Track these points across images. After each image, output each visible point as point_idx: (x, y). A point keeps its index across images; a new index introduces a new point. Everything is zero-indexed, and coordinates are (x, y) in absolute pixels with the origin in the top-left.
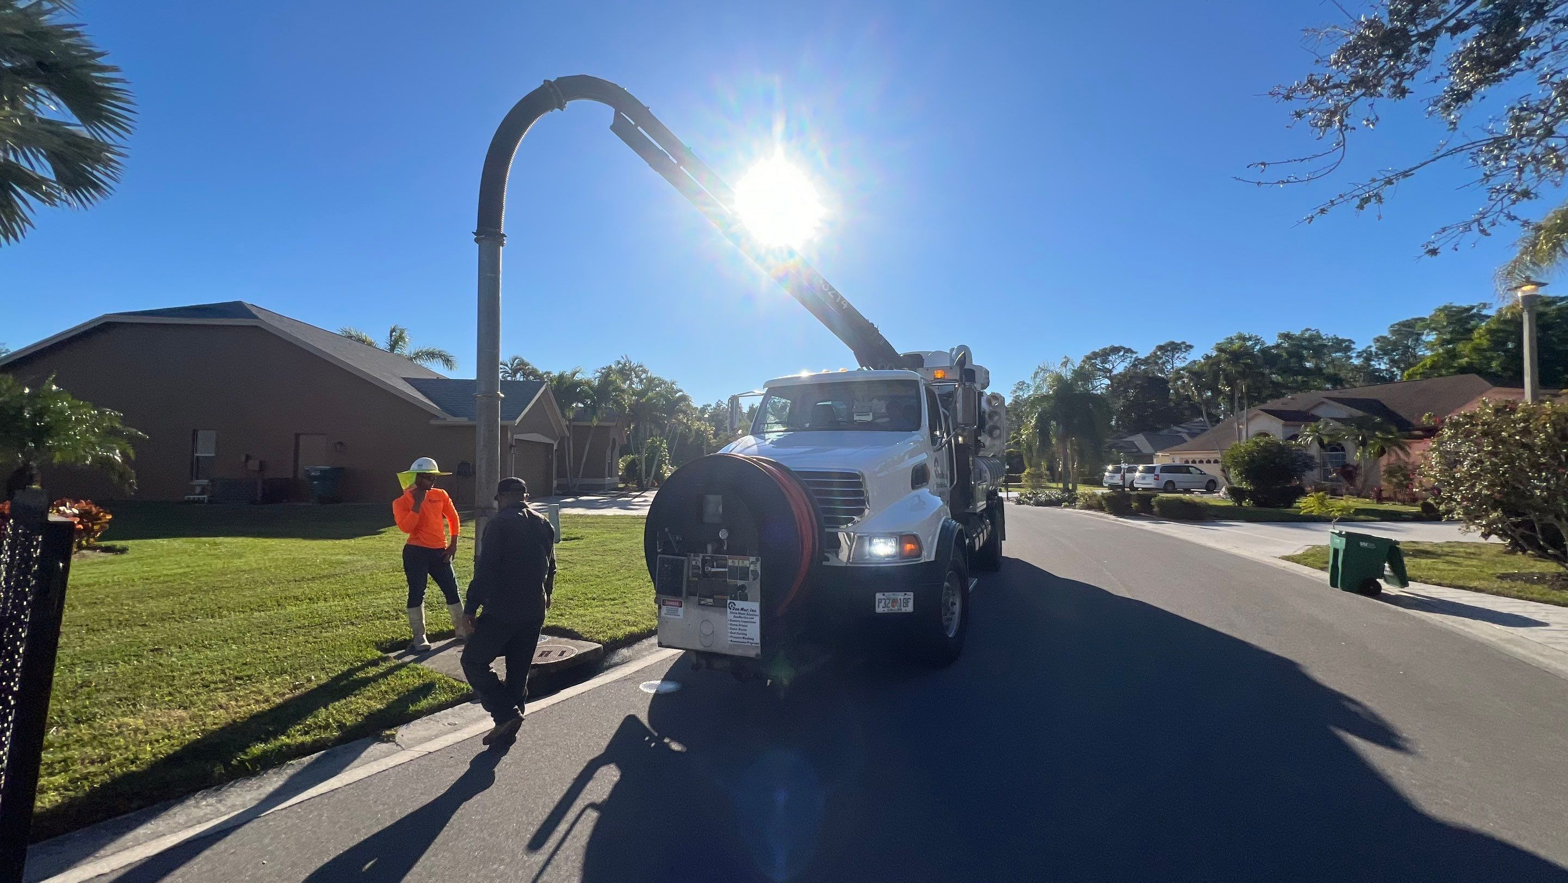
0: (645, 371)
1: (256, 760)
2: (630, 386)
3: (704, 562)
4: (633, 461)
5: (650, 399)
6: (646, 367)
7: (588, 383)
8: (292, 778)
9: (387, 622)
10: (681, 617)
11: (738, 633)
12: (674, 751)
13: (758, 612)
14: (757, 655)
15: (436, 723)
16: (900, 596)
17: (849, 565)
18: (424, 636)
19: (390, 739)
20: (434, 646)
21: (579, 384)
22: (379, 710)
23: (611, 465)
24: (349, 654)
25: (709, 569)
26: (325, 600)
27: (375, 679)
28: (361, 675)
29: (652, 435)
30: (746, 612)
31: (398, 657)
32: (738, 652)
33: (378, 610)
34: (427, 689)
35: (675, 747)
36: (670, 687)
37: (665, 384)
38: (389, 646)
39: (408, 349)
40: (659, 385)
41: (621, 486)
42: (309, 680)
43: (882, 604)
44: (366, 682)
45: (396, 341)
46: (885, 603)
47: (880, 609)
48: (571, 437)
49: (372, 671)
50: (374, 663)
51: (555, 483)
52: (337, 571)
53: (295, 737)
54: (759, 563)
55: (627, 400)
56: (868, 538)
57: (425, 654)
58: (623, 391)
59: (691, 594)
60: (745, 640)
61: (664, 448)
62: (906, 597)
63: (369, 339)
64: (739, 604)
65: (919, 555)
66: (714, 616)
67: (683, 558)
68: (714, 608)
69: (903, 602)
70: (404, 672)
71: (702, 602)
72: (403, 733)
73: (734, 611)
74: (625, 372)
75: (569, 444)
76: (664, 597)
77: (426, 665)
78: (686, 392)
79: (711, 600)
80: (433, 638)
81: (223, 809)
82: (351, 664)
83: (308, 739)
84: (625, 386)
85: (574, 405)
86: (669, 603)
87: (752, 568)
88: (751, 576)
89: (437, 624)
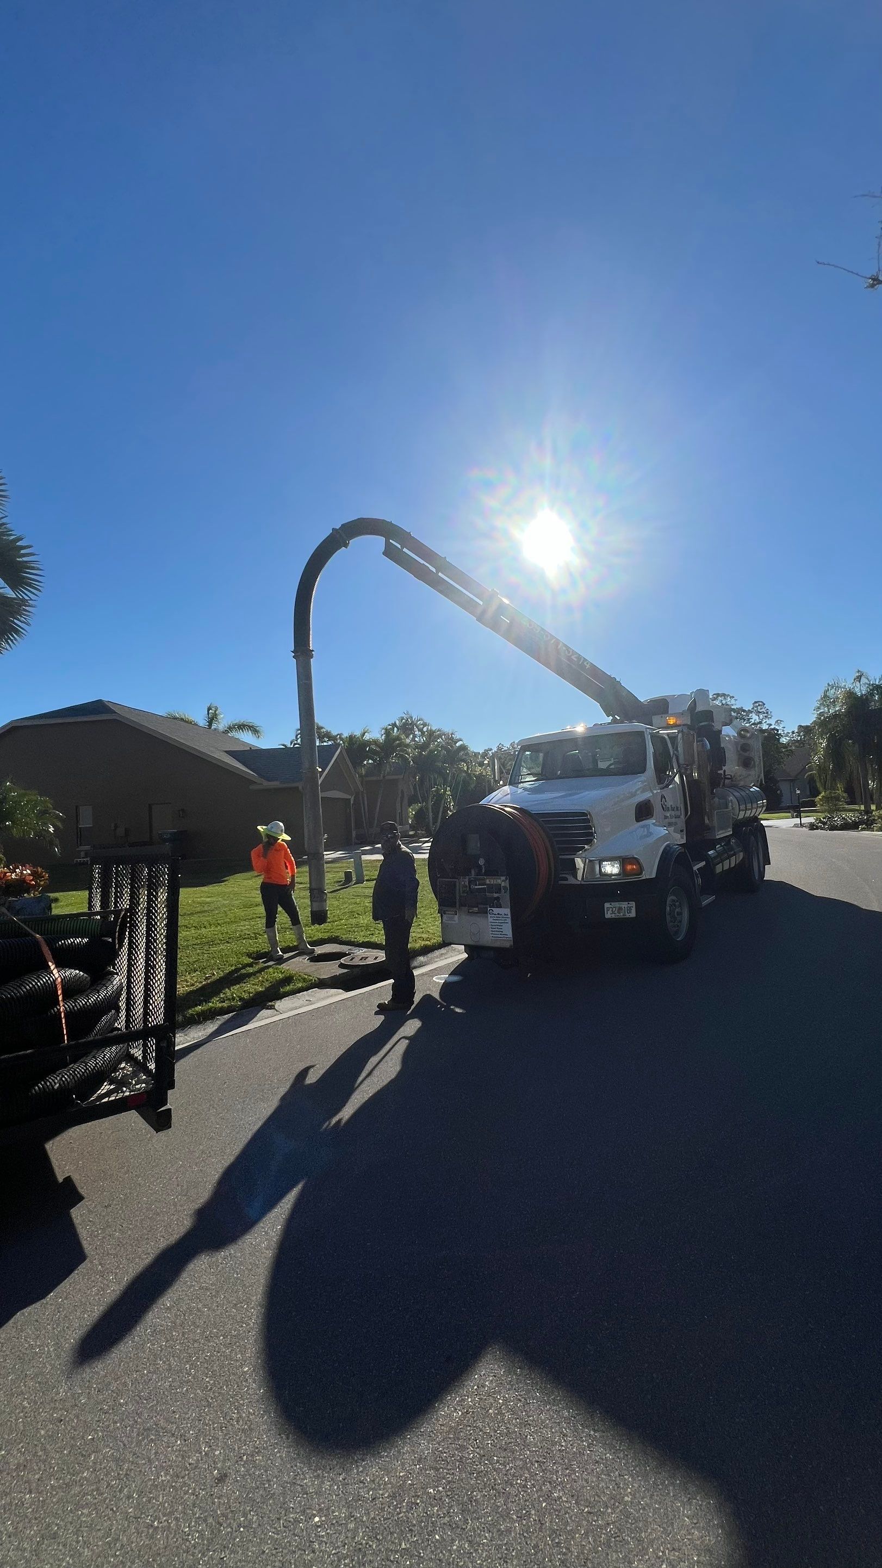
0: (425, 725)
1: (199, 1014)
2: (413, 740)
3: (470, 882)
4: (421, 809)
5: (432, 752)
6: (427, 721)
7: (375, 742)
8: (221, 1025)
9: (251, 941)
10: (457, 922)
11: (497, 931)
12: (457, 1012)
13: (509, 916)
14: (511, 946)
15: (298, 1000)
16: (624, 905)
17: (583, 883)
18: (278, 949)
19: (272, 1007)
20: (286, 956)
21: (368, 743)
22: (261, 991)
23: (401, 814)
24: (233, 960)
25: (473, 887)
26: (205, 927)
27: (254, 974)
28: (243, 971)
29: (435, 784)
30: (501, 916)
31: (264, 962)
32: (497, 944)
33: (243, 934)
34: (288, 980)
35: (458, 1010)
36: (455, 978)
37: (445, 735)
38: (258, 956)
39: (221, 725)
40: (440, 736)
41: (411, 833)
42: (214, 974)
43: (610, 912)
44: (249, 975)
45: (212, 719)
46: (612, 910)
47: (608, 915)
48: (365, 791)
49: (251, 970)
50: (250, 965)
51: (354, 833)
52: (206, 909)
53: (215, 1003)
54: (508, 880)
55: (411, 754)
56: (597, 862)
57: (280, 960)
58: (408, 746)
59: (462, 905)
60: (501, 936)
61: (449, 795)
62: (629, 905)
63: (191, 718)
64: (496, 910)
65: (641, 873)
66: (479, 921)
67: (455, 880)
68: (479, 915)
69: (626, 910)
70: (271, 970)
71: (471, 911)
72: (279, 1004)
73: (493, 916)
74: (407, 727)
75: (363, 798)
76: (445, 909)
77: (284, 966)
78: (466, 742)
79: (477, 909)
80: (285, 950)
81: (188, 1039)
82: (236, 966)
83: (225, 1005)
84: (408, 741)
85: (365, 762)
86: (448, 913)
87: (503, 884)
88: (503, 891)
89: (285, 942)
